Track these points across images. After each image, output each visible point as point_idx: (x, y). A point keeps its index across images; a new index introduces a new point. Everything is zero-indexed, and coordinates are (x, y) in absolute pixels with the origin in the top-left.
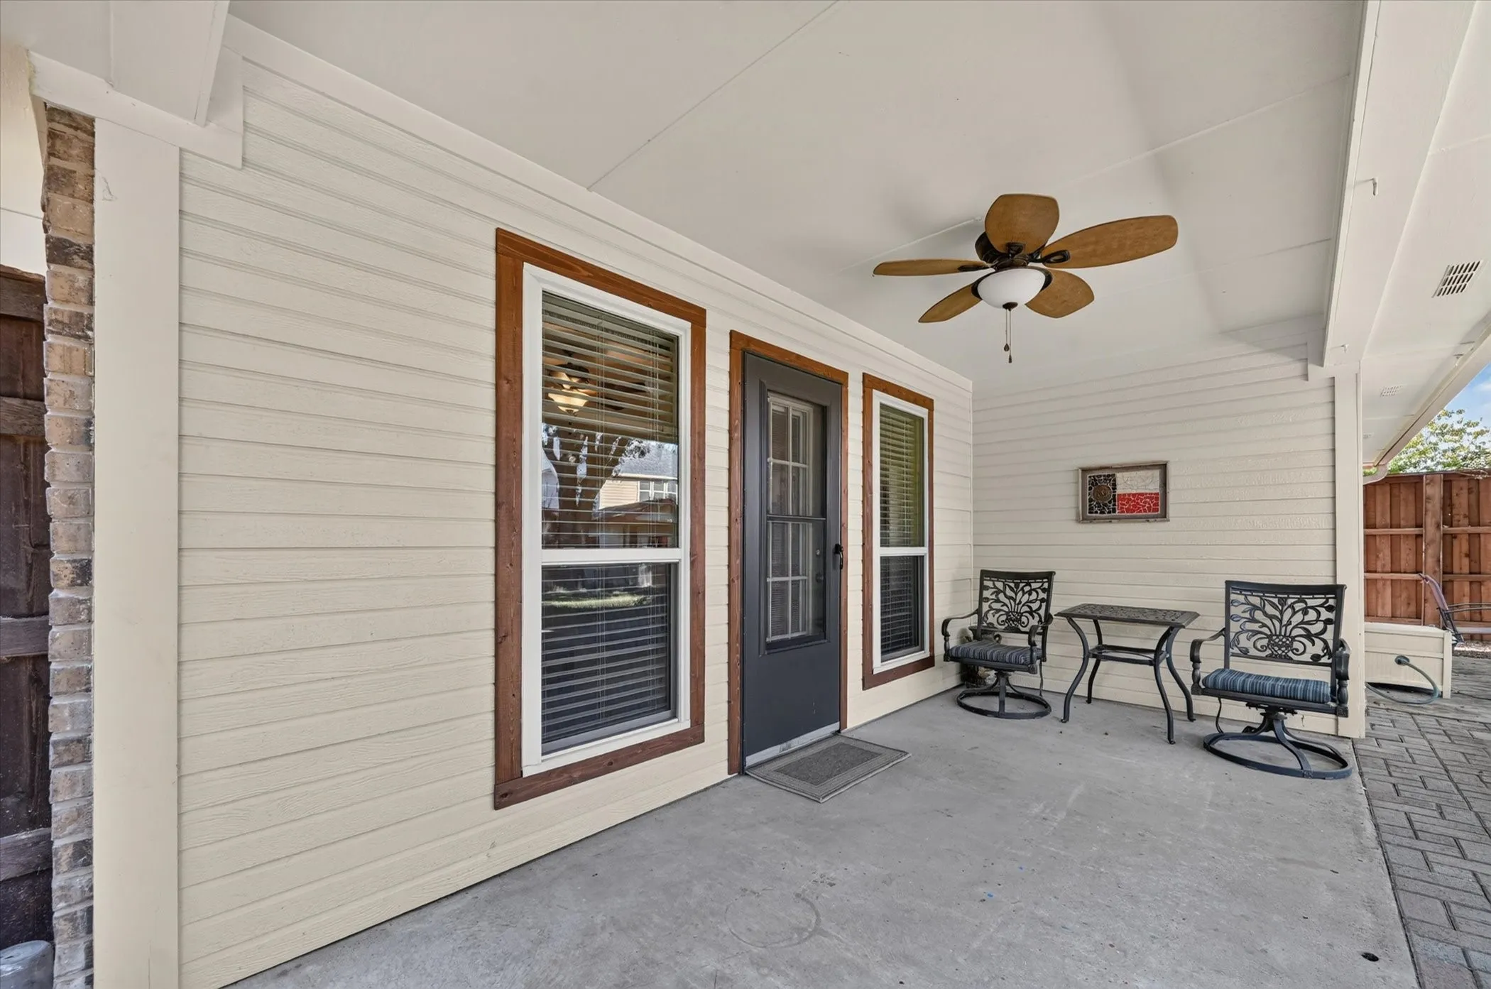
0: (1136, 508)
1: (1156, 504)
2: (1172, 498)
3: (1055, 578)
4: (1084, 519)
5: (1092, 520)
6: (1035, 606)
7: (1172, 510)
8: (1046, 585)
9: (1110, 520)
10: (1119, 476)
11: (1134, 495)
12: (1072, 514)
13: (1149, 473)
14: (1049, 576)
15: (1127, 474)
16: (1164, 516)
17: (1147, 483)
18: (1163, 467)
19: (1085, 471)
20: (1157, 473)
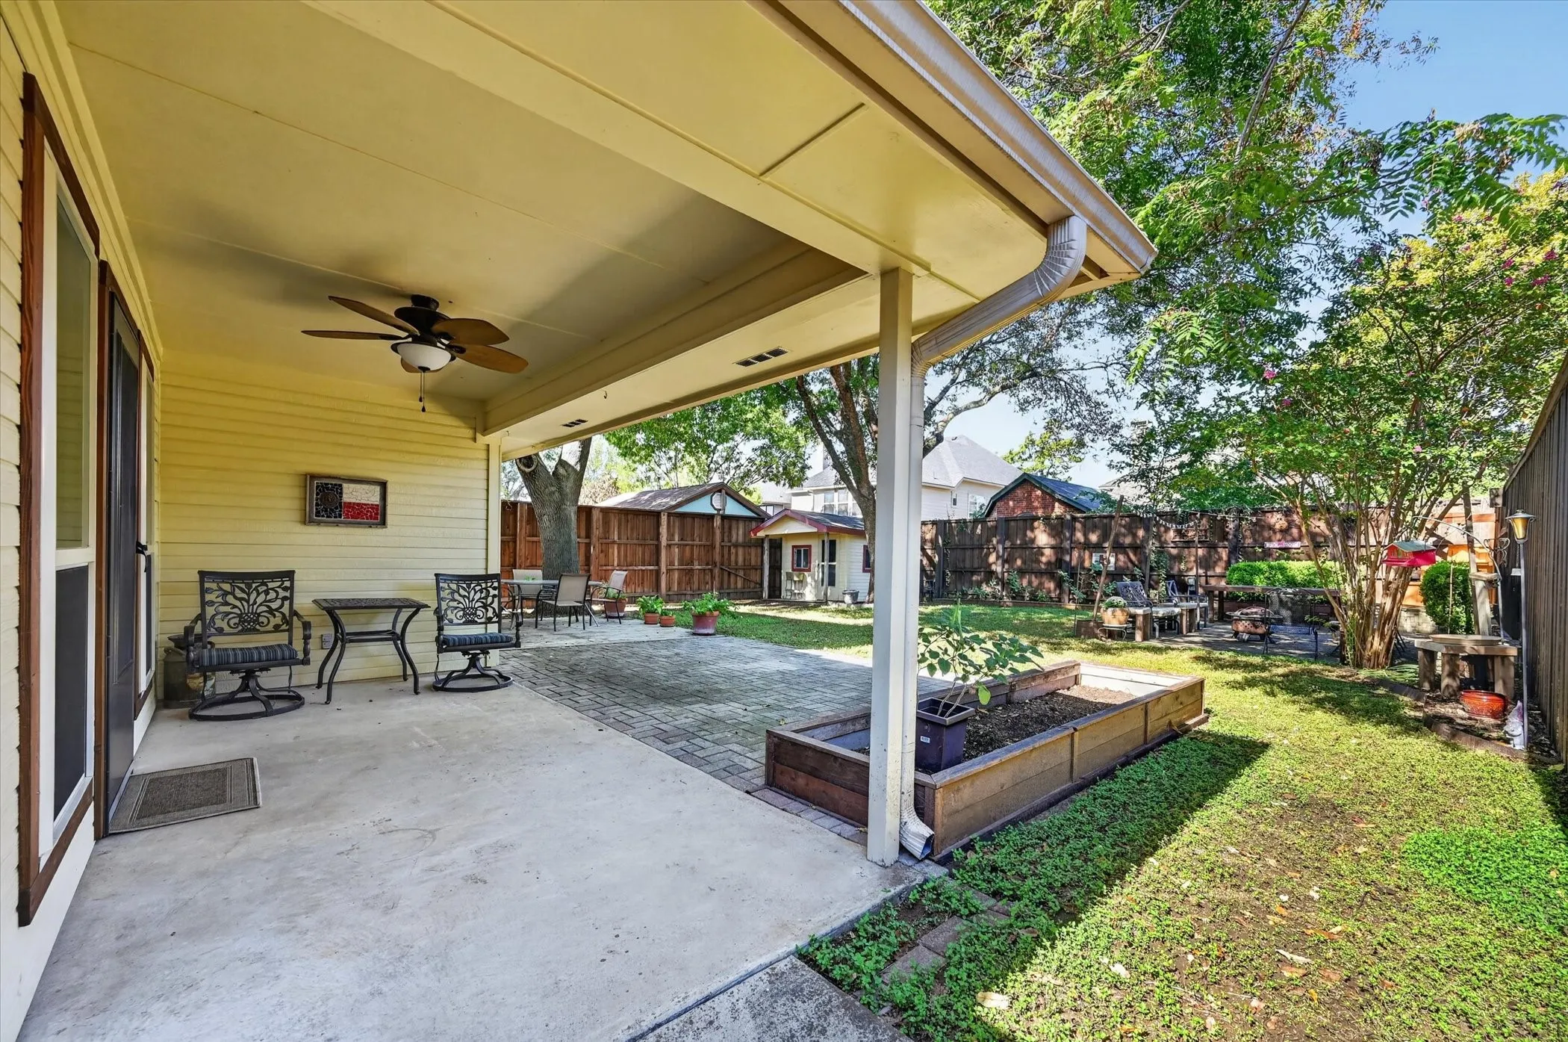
0: (359, 515)
1: (377, 514)
2: (390, 510)
3: (296, 577)
4: (307, 520)
5: (319, 523)
6: (274, 605)
7: (390, 519)
8: (287, 584)
9: (337, 524)
10: (345, 485)
11: (358, 505)
12: (297, 515)
13: (372, 487)
14: (290, 575)
15: (352, 486)
16: (383, 523)
17: (369, 496)
18: (383, 485)
19: (313, 477)
20: (377, 489)
